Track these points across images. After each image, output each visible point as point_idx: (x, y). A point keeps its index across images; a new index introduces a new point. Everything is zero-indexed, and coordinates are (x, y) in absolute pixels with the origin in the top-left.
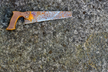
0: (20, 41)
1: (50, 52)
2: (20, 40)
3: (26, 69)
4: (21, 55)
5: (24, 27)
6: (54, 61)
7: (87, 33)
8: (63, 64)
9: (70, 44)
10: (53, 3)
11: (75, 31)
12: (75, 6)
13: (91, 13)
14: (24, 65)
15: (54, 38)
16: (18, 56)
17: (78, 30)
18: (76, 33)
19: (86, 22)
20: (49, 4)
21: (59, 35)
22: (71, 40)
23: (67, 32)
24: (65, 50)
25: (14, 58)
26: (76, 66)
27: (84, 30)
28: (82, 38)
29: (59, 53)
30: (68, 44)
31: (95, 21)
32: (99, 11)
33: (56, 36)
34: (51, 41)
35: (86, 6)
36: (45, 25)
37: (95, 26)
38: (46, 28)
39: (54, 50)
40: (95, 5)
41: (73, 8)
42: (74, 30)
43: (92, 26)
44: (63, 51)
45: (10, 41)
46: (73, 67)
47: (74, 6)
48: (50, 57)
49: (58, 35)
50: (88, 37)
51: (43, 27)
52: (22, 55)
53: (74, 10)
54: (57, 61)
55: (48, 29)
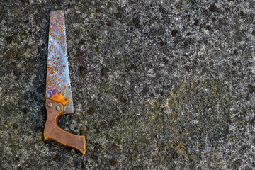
0: (27, 80)
1: (91, 112)
2: (29, 78)
3: (34, 143)
4: (25, 111)
5: (39, 52)
6: (98, 132)
7: (177, 78)
8: (115, 140)
9: (137, 97)
10: (110, 5)
11: (151, 70)
12: (157, 17)
13: (189, 34)
14: (29, 134)
15: (103, 81)
16: (20, 113)
17: (156, 69)
18: (151, 76)
19: (176, 53)
20: (99, 6)
21: (115, 76)
22: (138, 89)
23: (132, 71)
24: (124, 110)
25: (9, 115)
26: (144, 148)
27: (170, 71)
28: (164, 87)
29: (109, 114)
30: (132, 97)
31: (195, 54)
32: (206, 31)
33: (106, 77)
34: (95, 86)
35: (180, 18)
36: (86, 52)
37: (196, 63)
38: (87, 58)
39: (98, 107)
40: (200, 18)
41: (152, 21)
42: (148, 69)
43: (188, 63)
44: (118, 111)
45: (6, 79)
46: (136, 149)
47: (153, 15)
48: (89, 123)
49: (111, 76)
50: (177, 87)
51: (82, 54)
52: (29, 111)
53: (153, 25)
54: (103, 133)
55: (91, 61)
